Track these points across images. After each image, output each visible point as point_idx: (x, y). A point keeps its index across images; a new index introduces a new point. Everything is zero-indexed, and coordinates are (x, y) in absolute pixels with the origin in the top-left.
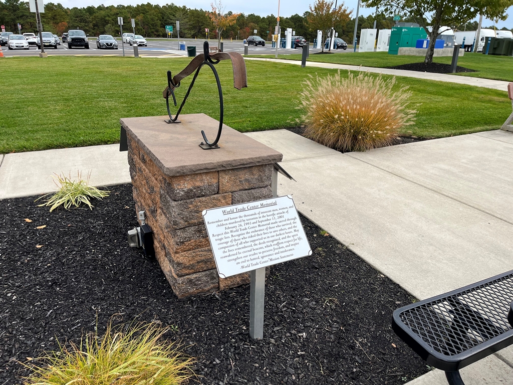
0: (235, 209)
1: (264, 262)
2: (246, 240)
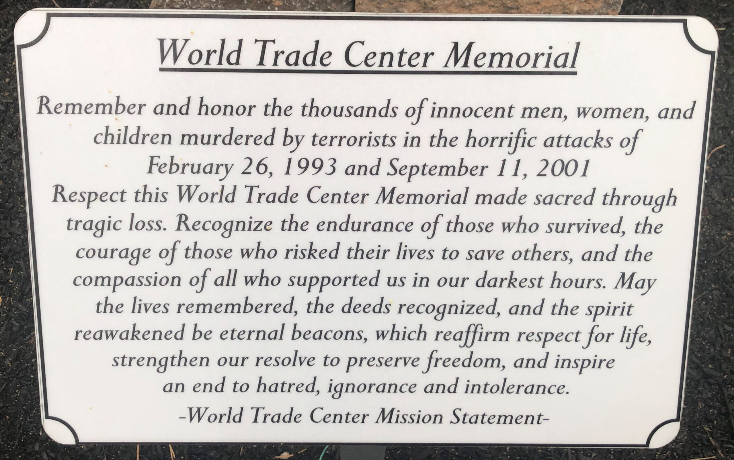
0: (257, 43)
1: (338, 418)
2: (265, 263)
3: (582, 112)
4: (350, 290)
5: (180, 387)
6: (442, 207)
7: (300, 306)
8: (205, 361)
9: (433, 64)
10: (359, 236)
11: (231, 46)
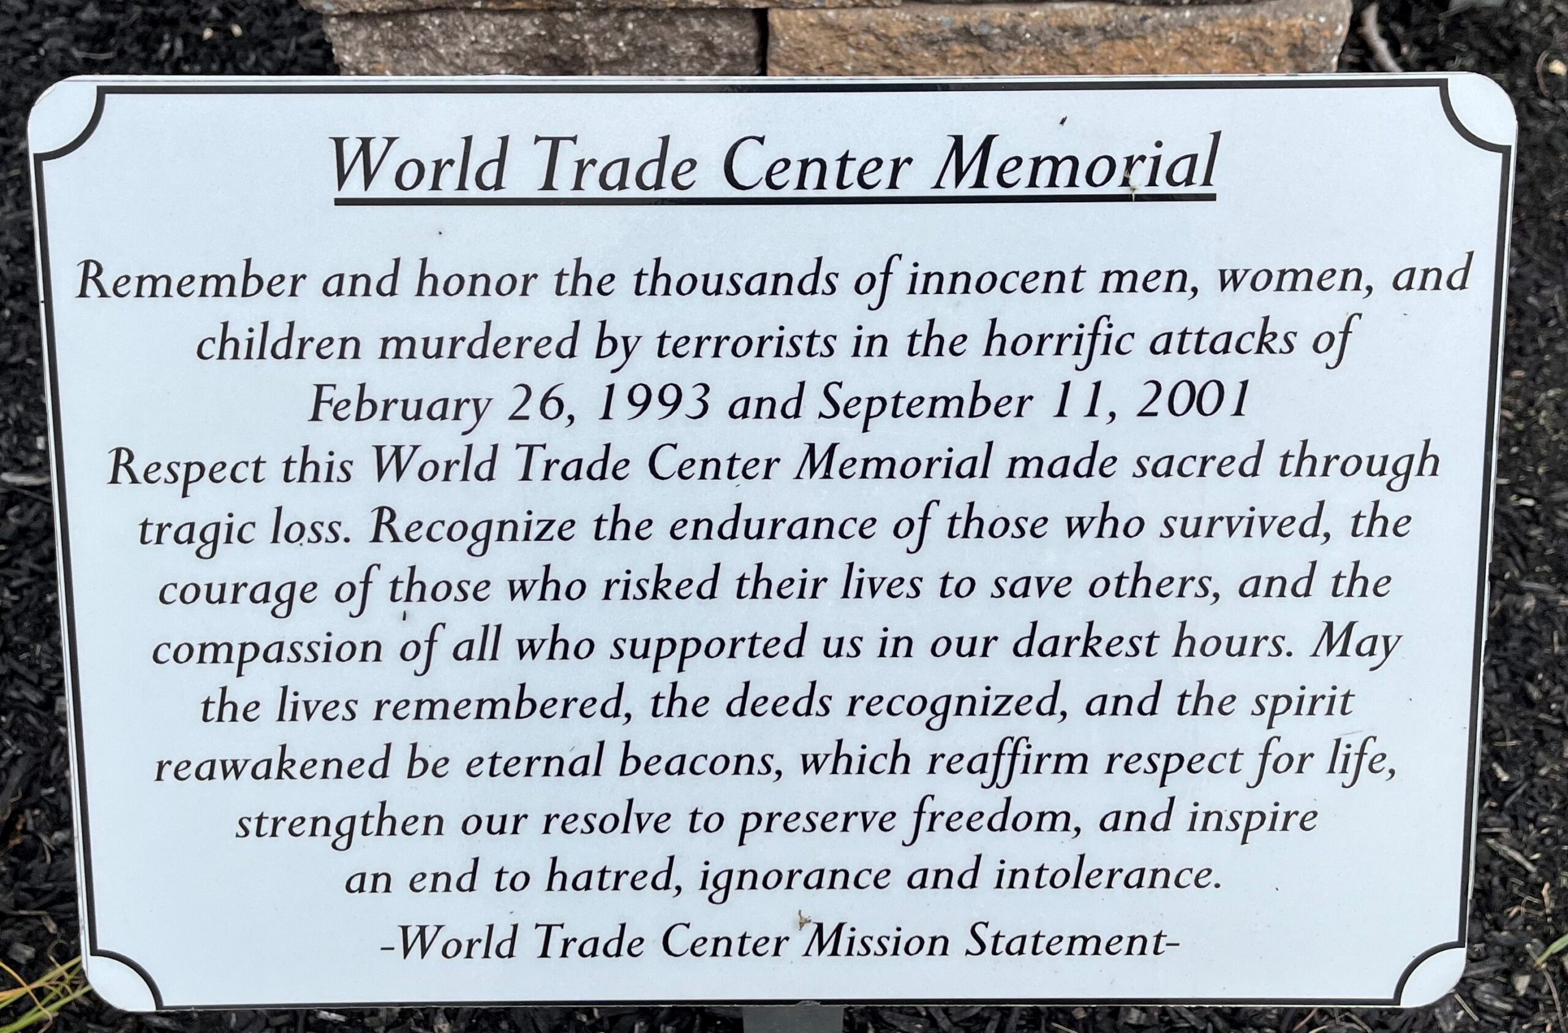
0: (539, 143)
1: (723, 946)
2: (560, 610)
3: (1229, 280)
4: (742, 667)
5: (382, 881)
6: (937, 486)
7: (636, 702)
8: (434, 824)
9: (911, 183)
10: (762, 549)
11: (485, 150)
